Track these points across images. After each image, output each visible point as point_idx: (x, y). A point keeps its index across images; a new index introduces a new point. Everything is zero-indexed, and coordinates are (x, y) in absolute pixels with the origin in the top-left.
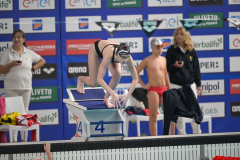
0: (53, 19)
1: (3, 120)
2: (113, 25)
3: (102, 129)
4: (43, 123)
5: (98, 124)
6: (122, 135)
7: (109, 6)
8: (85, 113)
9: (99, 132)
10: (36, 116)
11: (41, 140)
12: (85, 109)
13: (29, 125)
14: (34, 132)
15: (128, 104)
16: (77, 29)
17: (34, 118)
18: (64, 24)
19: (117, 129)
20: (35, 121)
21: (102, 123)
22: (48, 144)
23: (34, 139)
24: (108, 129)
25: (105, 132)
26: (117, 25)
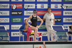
0: (47, 5)
1: (31, 34)
2: (66, 7)
3: (61, 38)
4: (43, 36)
5: (60, 36)
6: (67, 40)
7: (64, 1)
8: (56, 33)
9: (60, 39)
10: (41, 33)
11: (42, 41)
12: (56, 32)
13: (39, 36)
14: (40, 38)
15: (69, 31)
16: (54, 8)
17: (41, 34)
18: (50, 6)
19: (65, 38)
20: (41, 35)
21: (61, 36)
22: (44, 42)
23: (40, 40)
24: (63, 38)
25: (62, 39)
26: (67, 7)
